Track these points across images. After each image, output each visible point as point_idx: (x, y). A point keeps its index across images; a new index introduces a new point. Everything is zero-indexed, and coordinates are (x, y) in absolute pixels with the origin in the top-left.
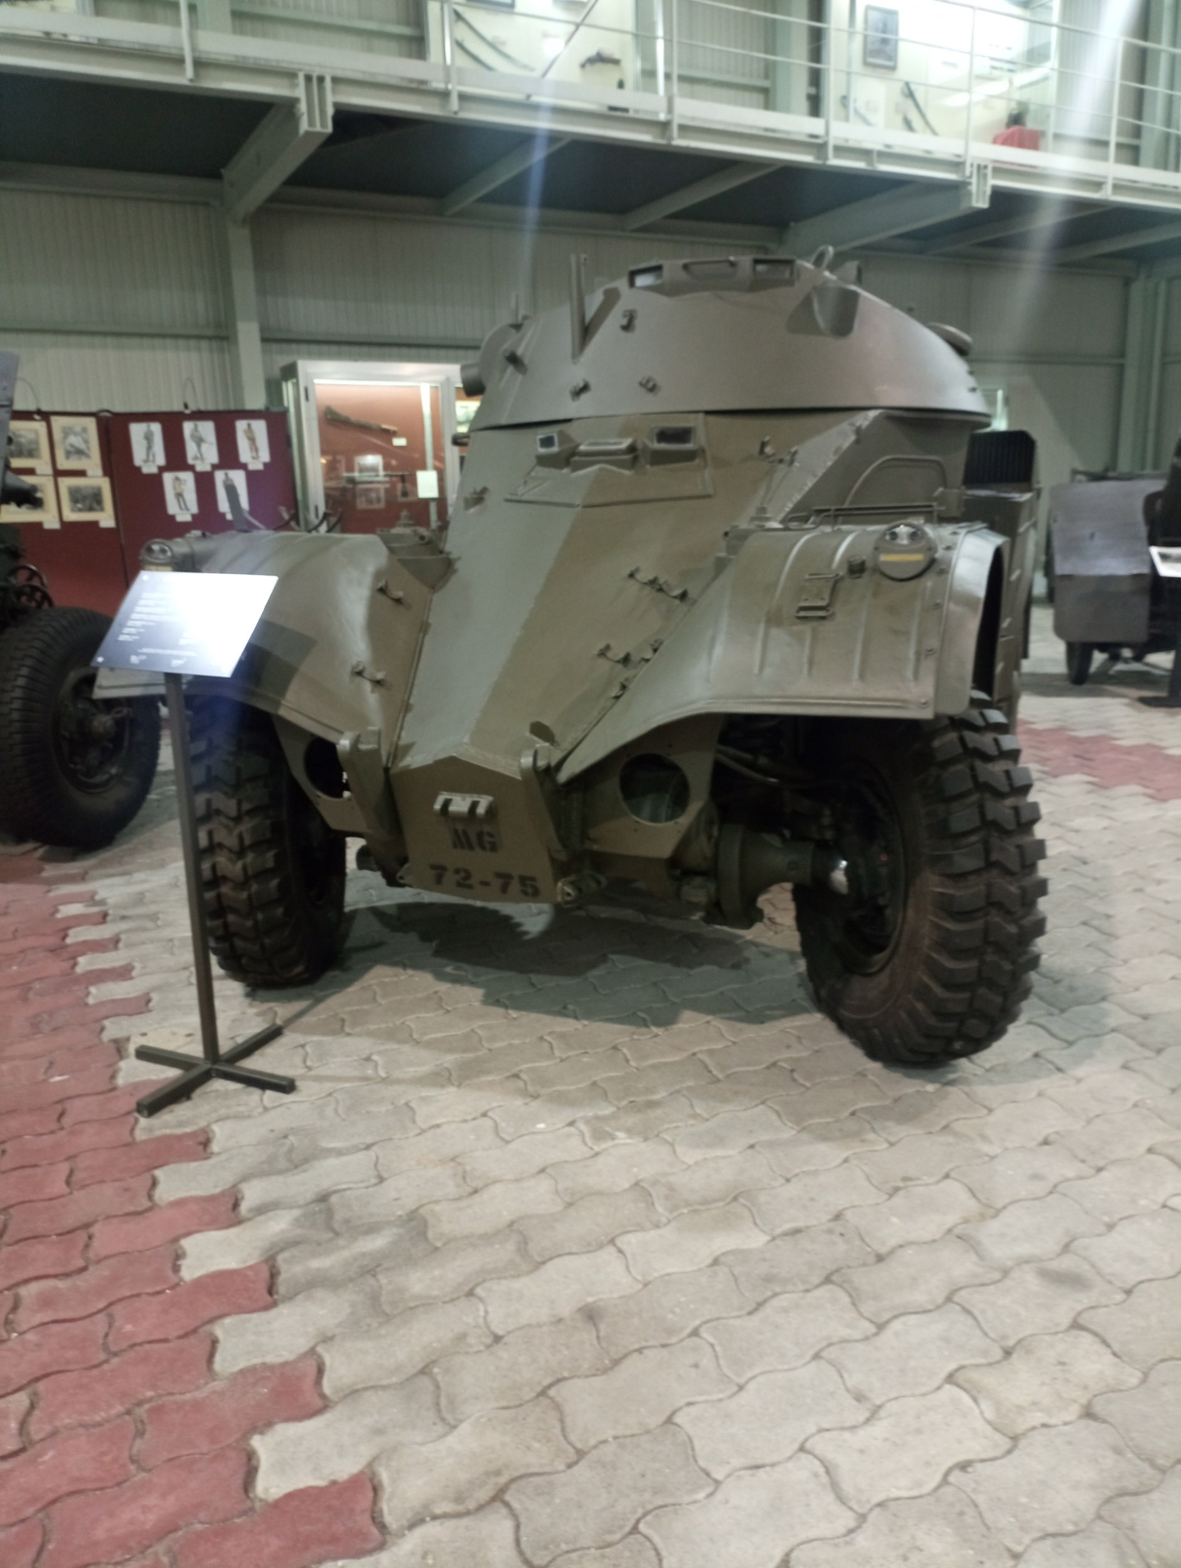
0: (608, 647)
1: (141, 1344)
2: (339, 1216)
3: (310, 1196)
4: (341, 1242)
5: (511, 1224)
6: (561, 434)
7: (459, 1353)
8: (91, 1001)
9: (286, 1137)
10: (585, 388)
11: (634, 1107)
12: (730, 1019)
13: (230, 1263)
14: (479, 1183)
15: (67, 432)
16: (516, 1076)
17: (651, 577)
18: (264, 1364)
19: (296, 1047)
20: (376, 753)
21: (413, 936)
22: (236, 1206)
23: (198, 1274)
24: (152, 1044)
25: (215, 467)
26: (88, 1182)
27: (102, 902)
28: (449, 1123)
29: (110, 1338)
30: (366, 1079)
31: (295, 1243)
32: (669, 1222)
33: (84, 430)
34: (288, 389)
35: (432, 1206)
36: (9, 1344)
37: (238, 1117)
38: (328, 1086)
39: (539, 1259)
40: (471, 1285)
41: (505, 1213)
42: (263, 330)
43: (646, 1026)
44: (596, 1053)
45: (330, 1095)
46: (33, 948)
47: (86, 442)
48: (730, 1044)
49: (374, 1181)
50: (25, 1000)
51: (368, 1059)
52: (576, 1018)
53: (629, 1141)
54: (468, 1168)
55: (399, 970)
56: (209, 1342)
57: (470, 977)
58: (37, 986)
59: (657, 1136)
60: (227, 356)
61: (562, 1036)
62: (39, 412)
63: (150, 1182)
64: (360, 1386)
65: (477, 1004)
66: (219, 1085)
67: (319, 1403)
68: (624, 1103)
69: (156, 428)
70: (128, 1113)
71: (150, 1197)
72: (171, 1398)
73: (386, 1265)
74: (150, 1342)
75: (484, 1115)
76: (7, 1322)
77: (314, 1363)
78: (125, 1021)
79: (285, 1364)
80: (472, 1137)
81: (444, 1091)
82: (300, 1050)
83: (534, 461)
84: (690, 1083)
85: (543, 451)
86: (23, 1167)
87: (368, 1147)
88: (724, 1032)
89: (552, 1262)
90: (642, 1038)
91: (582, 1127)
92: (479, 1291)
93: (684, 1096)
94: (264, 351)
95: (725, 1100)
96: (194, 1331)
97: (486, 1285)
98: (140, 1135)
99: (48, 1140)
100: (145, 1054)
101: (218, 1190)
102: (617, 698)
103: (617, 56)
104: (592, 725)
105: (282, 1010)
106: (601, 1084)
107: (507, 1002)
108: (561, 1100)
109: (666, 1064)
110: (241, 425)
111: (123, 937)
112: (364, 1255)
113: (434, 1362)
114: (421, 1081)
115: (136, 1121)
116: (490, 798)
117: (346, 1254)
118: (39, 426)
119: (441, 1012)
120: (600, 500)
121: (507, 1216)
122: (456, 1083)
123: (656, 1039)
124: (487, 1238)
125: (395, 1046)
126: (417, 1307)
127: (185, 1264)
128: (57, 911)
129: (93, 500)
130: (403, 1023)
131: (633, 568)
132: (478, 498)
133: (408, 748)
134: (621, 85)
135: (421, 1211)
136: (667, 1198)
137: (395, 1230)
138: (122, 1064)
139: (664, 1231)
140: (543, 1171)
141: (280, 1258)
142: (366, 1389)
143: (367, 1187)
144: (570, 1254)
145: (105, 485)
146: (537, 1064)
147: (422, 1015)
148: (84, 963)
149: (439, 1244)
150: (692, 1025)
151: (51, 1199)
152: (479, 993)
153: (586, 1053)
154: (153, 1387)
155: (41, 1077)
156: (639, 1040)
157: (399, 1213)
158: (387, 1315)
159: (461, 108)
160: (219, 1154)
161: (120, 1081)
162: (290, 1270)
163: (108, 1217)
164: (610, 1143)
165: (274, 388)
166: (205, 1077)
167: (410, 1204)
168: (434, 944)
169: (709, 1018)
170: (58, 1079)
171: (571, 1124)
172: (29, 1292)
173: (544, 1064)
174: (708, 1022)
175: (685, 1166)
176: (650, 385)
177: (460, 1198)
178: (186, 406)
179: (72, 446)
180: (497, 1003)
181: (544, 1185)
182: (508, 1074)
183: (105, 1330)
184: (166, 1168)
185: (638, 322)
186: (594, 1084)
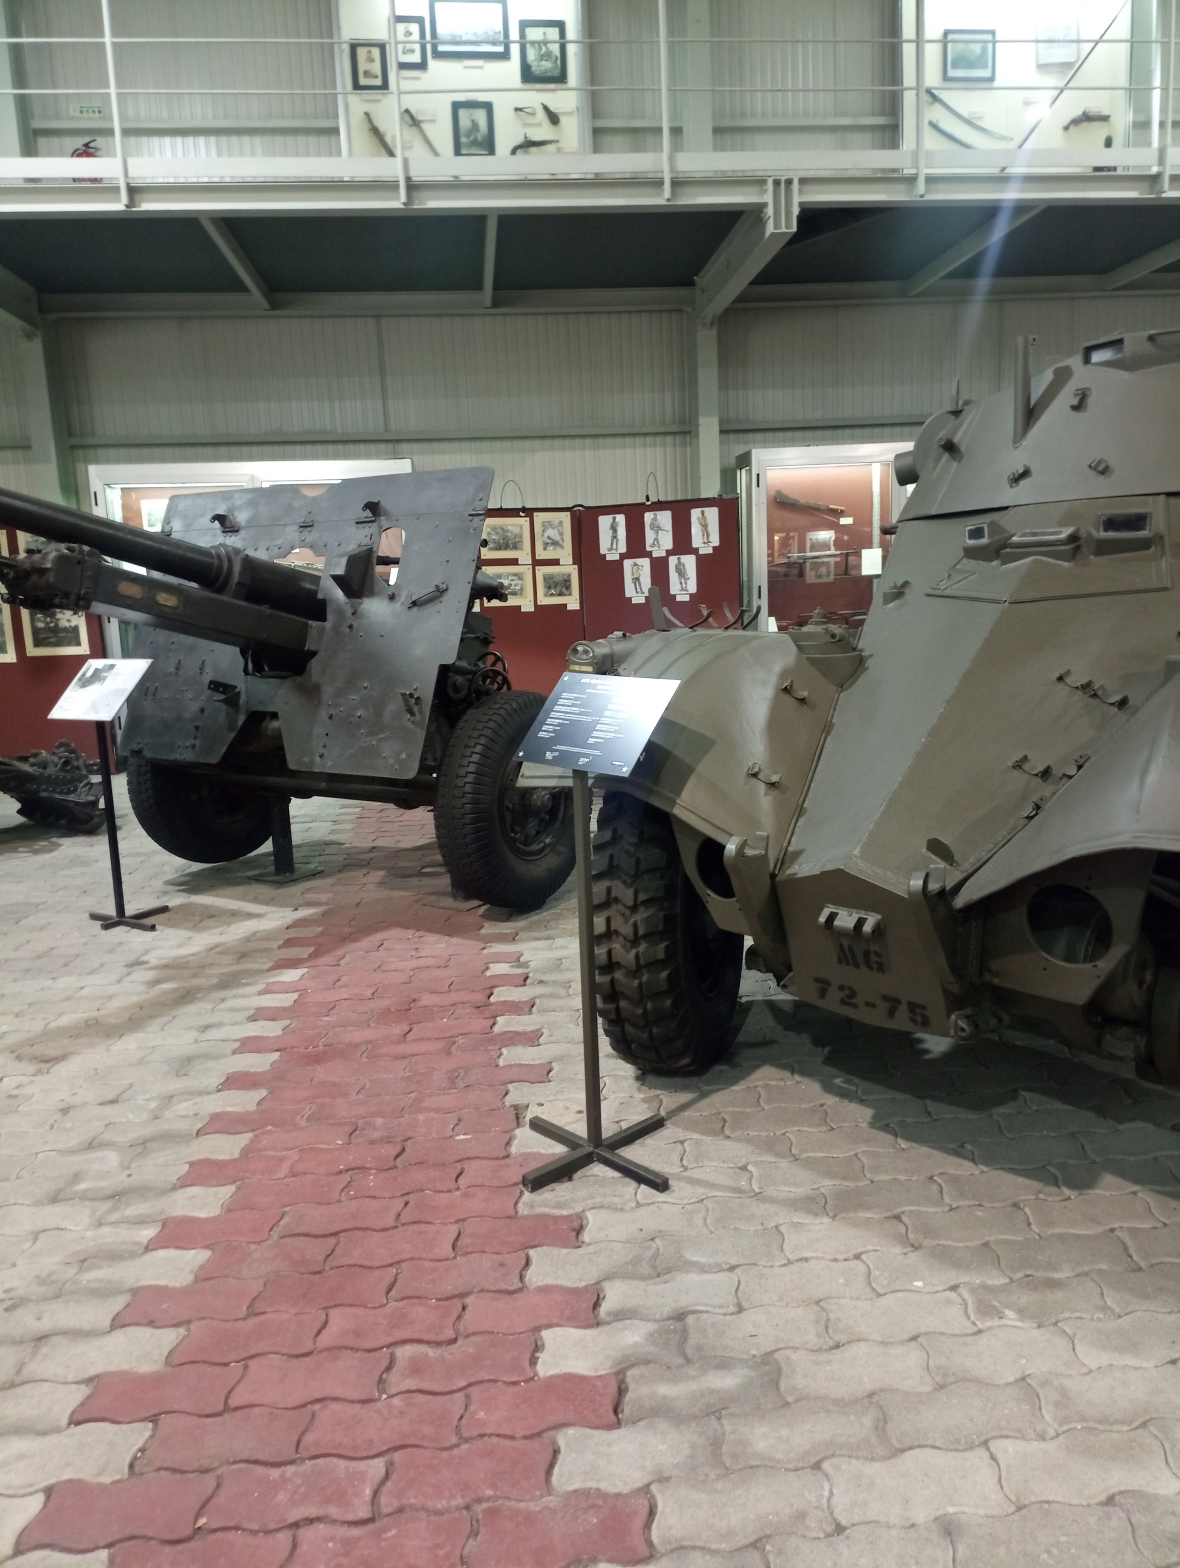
0: (1025, 759)
1: (490, 1435)
2: (692, 1341)
3: (666, 1311)
4: (692, 1372)
5: (872, 1395)
6: (991, 524)
7: (796, 1534)
8: (501, 1063)
9: (653, 1239)
10: (1026, 473)
11: (1030, 1283)
12: (1163, 1193)
13: (581, 1367)
14: (843, 1338)
15: (546, 525)
16: (898, 1218)
17: (1084, 681)
18: (598, 1490)
19: (675, 1142)
20: (764, 858)
21: (805, 1039)
22: (596, 1305)
23: (551, 1372)
24: (544, 1117)
25: (669, 553)
26: (470, 1250)
27: (525, 965)
28: (817, 1258)
29: (464, 1421)
30: (737, 1190)
31: (646, 1362)
32: (1058, 1435)
33: (561, 523)
34: (742, 476)
35: (788, 1352)
36: (379, 1405)
37: (611, 1208)
38: (701, 1191)
39: (898, 1446)
40: (819, 1457)
41: (866, 1380)
42: (721, 422)
43: (1057, 1185)
44: (993, 1208)
45: (702, 1201)
46: (463, 1003)
47: (561, 534)
48: (1158, 1225)
49: (732, 1309)
50: (448, 1053)
51: (744, 1168)
52: (973, 1161)
53: (1019, 1324)
54: (832, 1316)
55: (786, 1074)
56: (550, 1451)
57: (859, 1093)
58: (460, 1040)
59: (1056, 1324)
60: (688, 448)
61: (955, 1180)
62: (524, 509)
63: (523, 1262)
64: (687, 1543)
65: (864, 1125)
66: (598, 1170)
67: (644, 1550)
68: (1019, 1275)
69: (621, 519)
70: (515, 1184)
71: (522, 1278)
72: (508, 1503)
73: (731, 1410)
74: (498, 1435)
75: (857, 1257)
76: (381, 1381)
77: (647, 1503)
78: (526, 1088)
79: (618, 1496)
80: (841, 1281)
81: (818, 1221)
82: (679, 1146)
83: (962, 553)
84: (1104, 1267)
85: (971, 542)
86: (419, 1222)
87: (732, 1268)
88: (1153, 1210)
89: (911, 1453)
90: (1050, 1199)
91: (965, 1292)
92: (826, 1465)
93: (1093, 1280)
94: (722, 442)
95: (1145, 1296)
96: (539, 1434)
97: (835, 1461)
98: (522, 1210)
99: (443, 1198)
100: (538, 1125)
101: (583, 1284)
102: (1030, 818)
103: (1105, 113)
104: (1000, 845)
105: (669, 1100)
106: (993, 1247)
107: (897, 1129)
108: (944, 1257)
109: (1078, 1237)
110: (695, 513)
111: (538, 1001)
112: (712, 1392)
113: (768, 1537)
114: (794, 1204)
115: (522, 1193)
116: (879, 917)
117: (693, 1386)
118: (524, 521)
119: (824, 1128)
120: (1031, 595)
121: (868, 1385)
122: (831, 1215)
123: (1066, 1203)
124: (844, 1405)
125: (773, 1159)
126: (758, 1467)
127: (542, 1357)
128: (487, 969)
129: (563, 586)
130: (784, 1134)
131: (1062, 671)
132: (898, 593)
133: (798, 854)
134: (1108, 143)
135: (777, 1355)
136: (1057, 1404)
137: (746, 1372)
138: (518, 1132)
139: (1050, 1446)
140: (914, 1338)
141: (630, 1374)
142: (694, 1548)
143: (725, 1315)
144: (933, 1447)
145: (574, 571)
146: (922, 1209)
147: (804, 1129)
148: (503, 1024)
149: (790, 1399)
150: (1113, 1193)
151: (438, 1261)
152: (868, 1113)
153: (980, 1205)
154: (493, 1486)
155: (451, 1133)
156: (1046, 1200)
157: (754, 1352)
158: (726, 1467)
159: (927, 191)
160: (589, 1244)
161: (513, 1149)
162: (638, 1392)
163: (482, 1291)
164: (997, 1322)
165: (728, 477)
166: (587, 1160)
167: (767, 1345)
168: (826, 1050)
169: (1136, 1188)
170: (462, 1137)
171: (954, 1288)
172: (404, 1353)
173: (931, 1210)
174: (1135, 1193)
175: (1085, 1370)
176: (1101, 468)
177: (819, 1350)
178: (648, 499)
179: (549, 538)
180: (886, 1128)
181: (913, 1357)
182: (888, 1214)
183: (462, 1411)
184: (539, 1249)
185: (1090, 401)
186: (986, 1244)
